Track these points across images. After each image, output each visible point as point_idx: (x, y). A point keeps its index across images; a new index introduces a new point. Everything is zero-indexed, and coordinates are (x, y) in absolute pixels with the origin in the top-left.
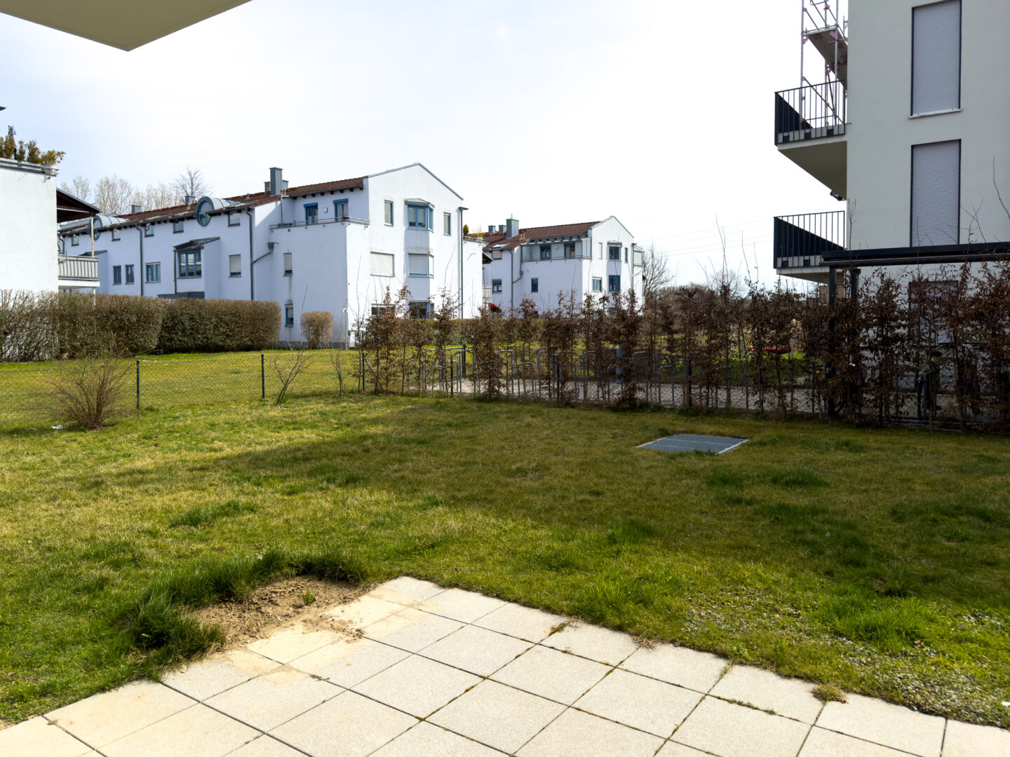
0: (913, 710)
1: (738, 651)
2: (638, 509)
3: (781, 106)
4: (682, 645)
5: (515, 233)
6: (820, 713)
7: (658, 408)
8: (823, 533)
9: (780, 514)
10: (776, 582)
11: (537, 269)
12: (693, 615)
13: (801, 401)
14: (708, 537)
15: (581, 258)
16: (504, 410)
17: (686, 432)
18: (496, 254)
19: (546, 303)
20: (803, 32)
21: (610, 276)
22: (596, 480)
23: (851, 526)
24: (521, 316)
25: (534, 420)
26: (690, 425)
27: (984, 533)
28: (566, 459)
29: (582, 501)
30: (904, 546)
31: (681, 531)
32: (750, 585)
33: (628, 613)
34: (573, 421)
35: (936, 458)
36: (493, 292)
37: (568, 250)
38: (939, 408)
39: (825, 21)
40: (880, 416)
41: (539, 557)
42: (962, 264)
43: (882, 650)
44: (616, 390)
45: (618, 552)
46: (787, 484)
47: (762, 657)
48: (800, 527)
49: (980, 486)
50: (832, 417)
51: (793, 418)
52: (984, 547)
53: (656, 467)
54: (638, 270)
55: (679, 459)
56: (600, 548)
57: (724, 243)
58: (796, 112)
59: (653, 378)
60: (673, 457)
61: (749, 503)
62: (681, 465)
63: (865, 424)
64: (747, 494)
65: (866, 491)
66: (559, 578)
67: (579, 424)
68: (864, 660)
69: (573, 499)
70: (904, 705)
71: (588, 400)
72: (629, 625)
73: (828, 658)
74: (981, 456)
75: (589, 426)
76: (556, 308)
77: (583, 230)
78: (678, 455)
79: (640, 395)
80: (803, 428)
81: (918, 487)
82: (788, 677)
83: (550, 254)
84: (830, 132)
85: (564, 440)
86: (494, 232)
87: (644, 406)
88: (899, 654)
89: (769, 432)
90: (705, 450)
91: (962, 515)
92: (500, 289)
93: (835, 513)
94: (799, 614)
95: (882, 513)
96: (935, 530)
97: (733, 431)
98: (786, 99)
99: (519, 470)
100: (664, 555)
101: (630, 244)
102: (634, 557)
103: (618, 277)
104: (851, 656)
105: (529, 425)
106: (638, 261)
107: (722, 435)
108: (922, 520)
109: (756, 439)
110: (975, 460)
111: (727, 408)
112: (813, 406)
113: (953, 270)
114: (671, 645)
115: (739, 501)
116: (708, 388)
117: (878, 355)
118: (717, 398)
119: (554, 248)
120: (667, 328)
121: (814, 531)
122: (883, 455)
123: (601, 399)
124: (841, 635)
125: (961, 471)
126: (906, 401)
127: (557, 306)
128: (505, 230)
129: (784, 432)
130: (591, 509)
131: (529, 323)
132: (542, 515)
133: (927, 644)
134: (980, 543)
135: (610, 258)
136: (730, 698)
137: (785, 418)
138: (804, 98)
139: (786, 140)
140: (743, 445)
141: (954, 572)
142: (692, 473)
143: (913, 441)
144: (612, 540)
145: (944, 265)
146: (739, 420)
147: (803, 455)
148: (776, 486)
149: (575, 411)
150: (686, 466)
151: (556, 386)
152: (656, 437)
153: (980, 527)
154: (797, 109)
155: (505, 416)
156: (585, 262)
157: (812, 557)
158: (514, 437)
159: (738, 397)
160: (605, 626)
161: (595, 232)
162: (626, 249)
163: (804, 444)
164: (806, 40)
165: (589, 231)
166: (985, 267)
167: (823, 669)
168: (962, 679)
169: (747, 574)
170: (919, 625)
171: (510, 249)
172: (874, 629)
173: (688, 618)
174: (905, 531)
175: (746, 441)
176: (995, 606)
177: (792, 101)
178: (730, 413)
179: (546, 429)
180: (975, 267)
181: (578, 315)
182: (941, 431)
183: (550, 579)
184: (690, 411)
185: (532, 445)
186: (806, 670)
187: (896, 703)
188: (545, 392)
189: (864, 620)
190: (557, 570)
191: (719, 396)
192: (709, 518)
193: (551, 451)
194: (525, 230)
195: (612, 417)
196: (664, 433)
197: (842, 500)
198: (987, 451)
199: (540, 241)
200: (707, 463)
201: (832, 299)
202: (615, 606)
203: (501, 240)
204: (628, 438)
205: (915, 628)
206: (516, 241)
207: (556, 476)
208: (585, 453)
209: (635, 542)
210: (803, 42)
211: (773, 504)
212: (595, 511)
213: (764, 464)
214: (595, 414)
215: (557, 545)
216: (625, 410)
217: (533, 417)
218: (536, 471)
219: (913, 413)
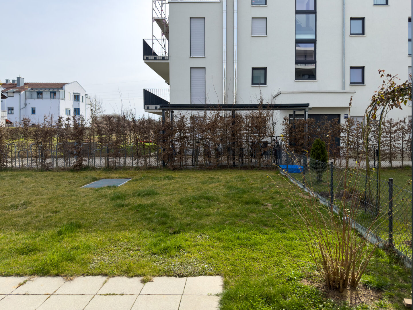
0: (177, 277)
1: (112, 271)
2: (76, 216)
3: (145, 45)
4: (87, 275)
5: (22, 84)
6: (142, 289)
7: (94, 169)
8: (154, 213)
9: (139, 208)
10: (133, 238)
11: (34, 103)
12: (94, 260)
13: (153, 161)
14: (107, 224)
15: (59, 99)
16: (9, 175)
17: (105, 178)
18: (10, 94)
19: (38, 120)
20: (153, 18)
21: (74, 108)
22: (57, 205)
23: (165, 209)
24: (22, 126)
25: (27, 179)
26: (107, 175)
27: (207, 205)
28: (42, 197)
29: (47, 217)
30: (182, 214)
31: (95, 223)
32: (122, 241)
33: (62, 266)
34: (49, 177)
35: (196, 179)
36: (8, 113)
37: (52, 95)
38: (198, 161)
39: (161, 16)
40: (180, 166)
41: (16, 249)
42: (204, 111)
43: (169, 256)
44: (73, 161)
45: (62, 239)
46: (143, 195)
47: (122, 271)
48: (146, 213)
49: (208, 188)
50: (164, 167)
51: (149, 168)
52: (206, 210)
53: (88, 196)
54: (89, 106)
55: (100, 191)
56: (53, 238)
57: (121, 98)
58: (151, 48)
59: (91, 155)
60: (97, 190)
61: (127, 206)
62: (100, 193)
63: (175, 169)
64: (126, 202)
65: (172, 194)
66: (27, 258)
67: (52, 179)
68: (161, 262)
69: (42, 217)
70: (174, 276)
71: (59, 167)
72: (62, 273)
73: (148, 265)
74: (210, 177)
75: (57, 180)
76: (43, 123)
77: (61, 86)
78: (100, 189)
79: (85, 163)
80: (153, 172)
81: (189, 191)
82: (132, 277)
83: (42, 96)
84: (163, 58)
85: (42, 188)
86: (9, 83)
87: (87, 168)
88: (174, 256)
89: (140, 175)
90: (112, 185)
91: (201, 199)
92: (12, 112)
93: (160, 205)
94: (140, 249)
95: (176, 202)
96: (192, 206)
97: (126, 176)
98: (147, 42)
99: (13, 206)
100: (85, 236)
101: (84, 94)
102: (70, 239)
103: (79, 109)
104: (157, 262)
105: (23, 182)
106: (88, 101)
107: (121, 178)
108: (189, 203)
109: (134, 178)
110: (208, 179)
111: (124, 166)
112: (157, 163)
113: (201, 113)
114: (82, 277)
115: (123, 206)
116: (116, 158)
117: (179, 143)
118: (120, 162)
119: (44, 93)
120: (99, 133)
121: (151, 213)
122: (179, 180)
123: (65, 166)
124: (155, 254)
125: (203, 183)
126: (188, 159)
127: (43, 122)
128: (16, 82)
129: (146, 174)
130: (51, 220)
131: (27, 130)
132: (23, 227)
133: (184, 250)
134: (206, 208)
135: (74, 100)
136: (105, 293)
137: (147, 168)
138: (154, 43)
139: (147, 59)
140: (129, 181)
141: (196, 220)
142: (104, 196)
143: (190, 174)
144: (60, 233)
145: (199, 111)
146: (129, 171)
147: (152, 183)
148: (139, 197)
149: (51, 173)
150: (102, 193)
151: (41, 161)
152: (91, 182)
153: (206, 202)
154: (151, 47)
155: (9, 178)
156: (61, 101)
157: (148, 224)
158: (13, 189)
159: (129, 162)
160: (49, 276)
161: (66, 87)
162: (83, 97)
163: (153, 179)
164: (154, 21)
165: (63, 87)
166: (211, 112)
167: (146, 270)
168: (194, 260)
169: (121, 236)
170: (182, 243)
171: (19, 92)
172: (167, 249)
173: (92, 262)
174: (183, 208)
175: (130, 179)
176: (207, 231)
177: (150, 43)
178: (125, 168)
179: (33, 183)
180: (208, 112)
181: (54, 126)
182: (199, 170)
183: (22, 259)
184: (108, 169)
185: (23, 192)
186: (139, 272)
187: (171, 276)
188: (34, 164)
189: (164, 246)
190: (27, 254)
191: (121, 162)
192: (109, 215)
193: (34, 194)
194: (28, 83)
195: (70, 174)
196: (95, 179)
197: (163, 199)
198: (211, 175)
199: (37, 89)
200: (112, 191)
201: (163, 122)
202: (56, 265)
203: (14, 87)
204: (77, 184)
205: (181, 245)
206: (23, 88)
207: (34, 207)
208: (53, 193)
209: (71, 232)
210: (153, 21)
211: (136, 205)
212: (53, 221)
213: (136, 188)
214: (61, 173)
215: (29, 241)
216: (77, 171)
217: (26, 177)
218: (23, 205)
219: (191, 164)
